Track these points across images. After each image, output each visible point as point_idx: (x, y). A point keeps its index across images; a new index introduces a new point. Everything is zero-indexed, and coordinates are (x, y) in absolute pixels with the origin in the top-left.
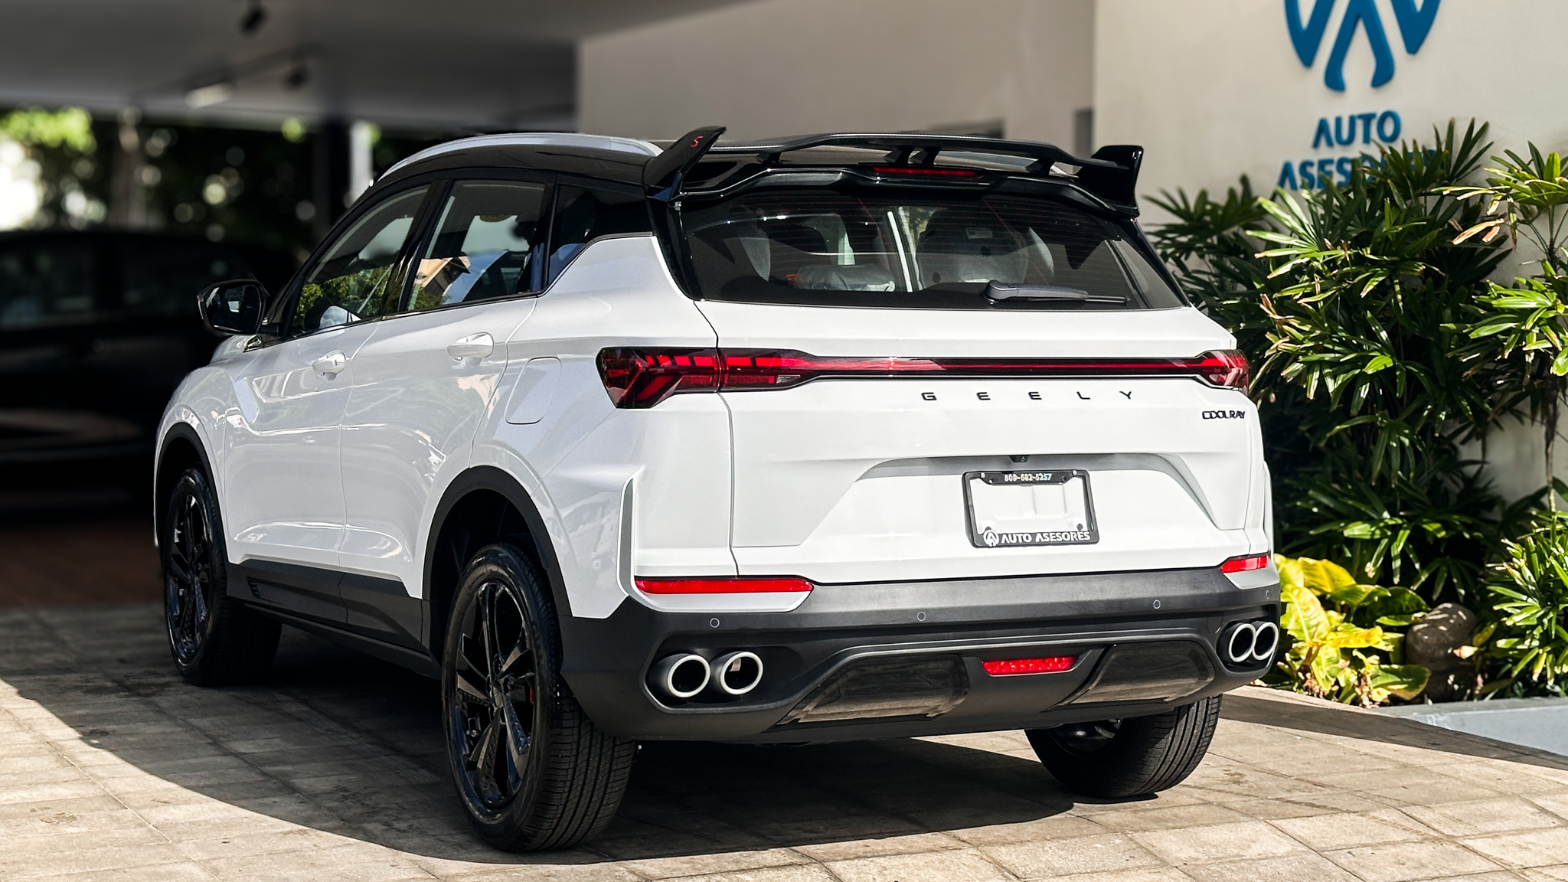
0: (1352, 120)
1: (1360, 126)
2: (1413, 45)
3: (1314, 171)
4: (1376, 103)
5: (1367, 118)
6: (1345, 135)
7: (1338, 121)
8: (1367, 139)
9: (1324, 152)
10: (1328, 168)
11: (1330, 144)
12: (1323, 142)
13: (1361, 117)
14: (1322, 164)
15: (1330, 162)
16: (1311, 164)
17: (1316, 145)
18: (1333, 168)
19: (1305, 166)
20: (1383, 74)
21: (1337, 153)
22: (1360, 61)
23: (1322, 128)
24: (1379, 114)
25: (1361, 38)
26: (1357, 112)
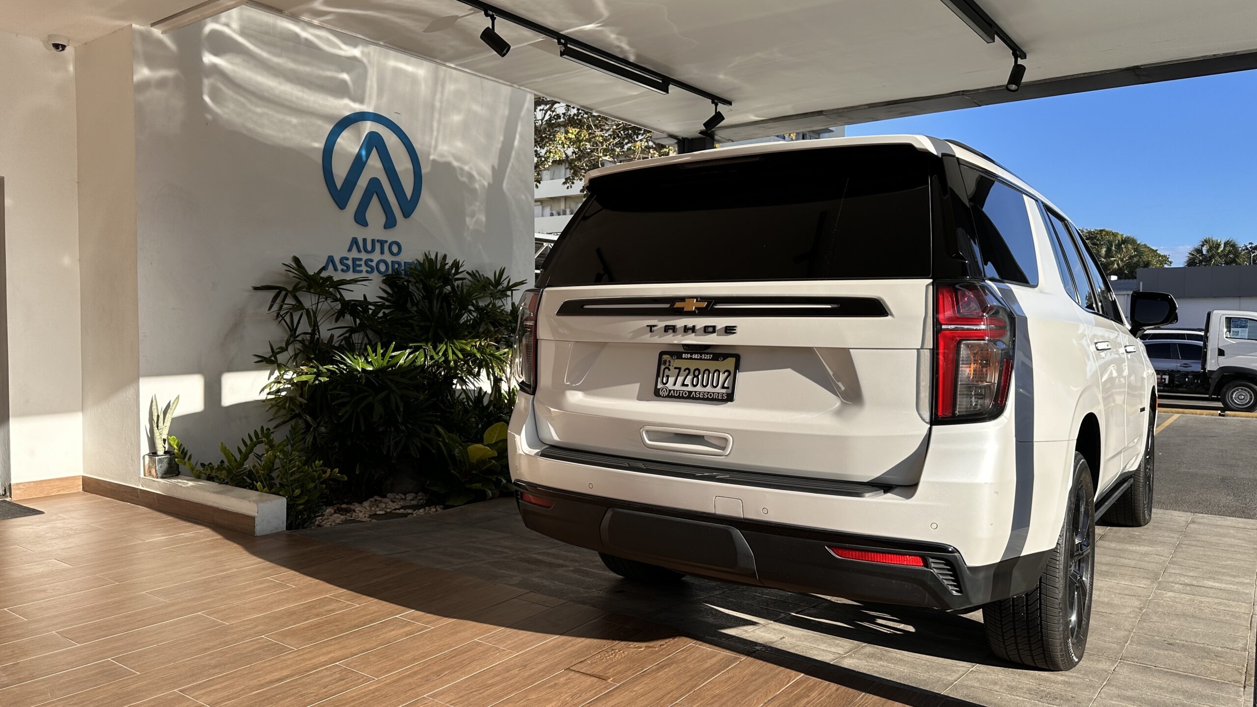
0: (373, 241)
1: (378, 246)
2: (407, 214)
3: (350, 263)
4: (390, 236)
5: (382, 243)
6: (369, 248)
7: (365, 240)
8: (382, 253)
9: (354, 254)
10: (358, 263)
11: (359, 251)
12: (355, 248)
13: (378, 241)
14: (354, 260)
15: (361, 260)
16: (347, 259)
17: (350, 250)
18: (362, 263)
19: (342, 260)
20: (390, 223)
21: (364, 256)
22: (374, 212)
23: (355, 241)
24: (389, 242)
25: (375, 202)
26: (376, 239)
